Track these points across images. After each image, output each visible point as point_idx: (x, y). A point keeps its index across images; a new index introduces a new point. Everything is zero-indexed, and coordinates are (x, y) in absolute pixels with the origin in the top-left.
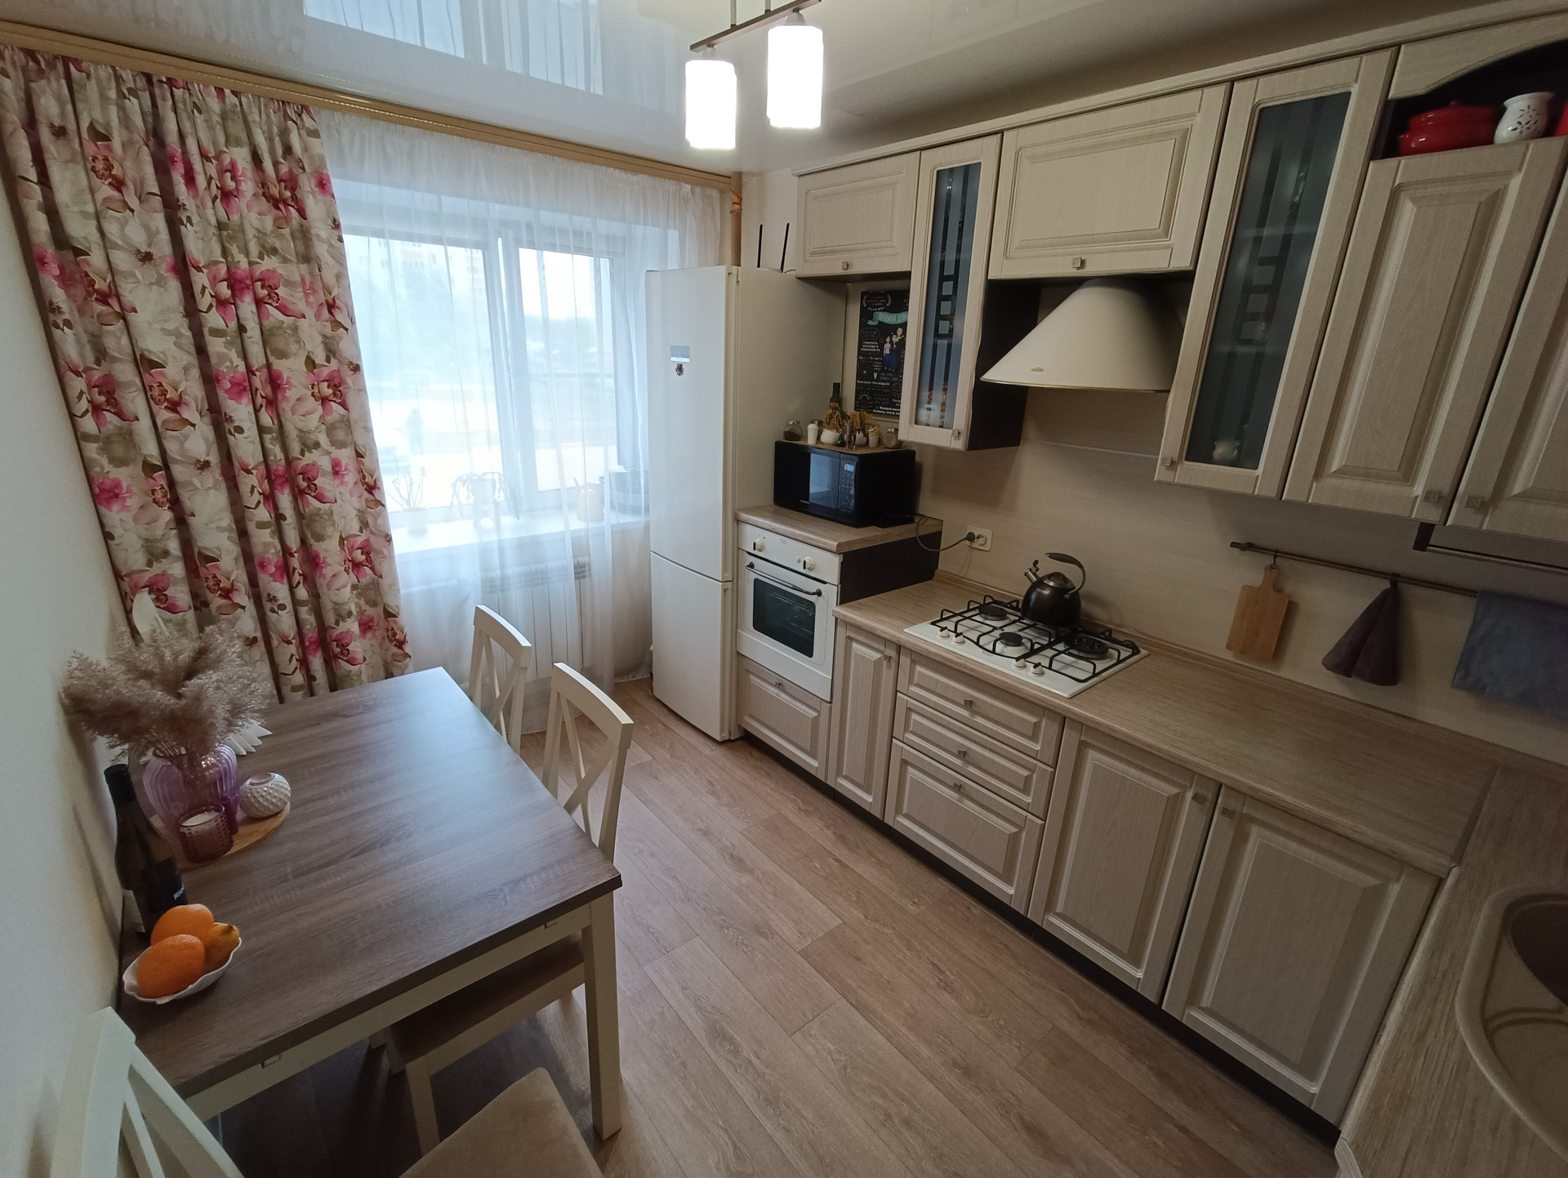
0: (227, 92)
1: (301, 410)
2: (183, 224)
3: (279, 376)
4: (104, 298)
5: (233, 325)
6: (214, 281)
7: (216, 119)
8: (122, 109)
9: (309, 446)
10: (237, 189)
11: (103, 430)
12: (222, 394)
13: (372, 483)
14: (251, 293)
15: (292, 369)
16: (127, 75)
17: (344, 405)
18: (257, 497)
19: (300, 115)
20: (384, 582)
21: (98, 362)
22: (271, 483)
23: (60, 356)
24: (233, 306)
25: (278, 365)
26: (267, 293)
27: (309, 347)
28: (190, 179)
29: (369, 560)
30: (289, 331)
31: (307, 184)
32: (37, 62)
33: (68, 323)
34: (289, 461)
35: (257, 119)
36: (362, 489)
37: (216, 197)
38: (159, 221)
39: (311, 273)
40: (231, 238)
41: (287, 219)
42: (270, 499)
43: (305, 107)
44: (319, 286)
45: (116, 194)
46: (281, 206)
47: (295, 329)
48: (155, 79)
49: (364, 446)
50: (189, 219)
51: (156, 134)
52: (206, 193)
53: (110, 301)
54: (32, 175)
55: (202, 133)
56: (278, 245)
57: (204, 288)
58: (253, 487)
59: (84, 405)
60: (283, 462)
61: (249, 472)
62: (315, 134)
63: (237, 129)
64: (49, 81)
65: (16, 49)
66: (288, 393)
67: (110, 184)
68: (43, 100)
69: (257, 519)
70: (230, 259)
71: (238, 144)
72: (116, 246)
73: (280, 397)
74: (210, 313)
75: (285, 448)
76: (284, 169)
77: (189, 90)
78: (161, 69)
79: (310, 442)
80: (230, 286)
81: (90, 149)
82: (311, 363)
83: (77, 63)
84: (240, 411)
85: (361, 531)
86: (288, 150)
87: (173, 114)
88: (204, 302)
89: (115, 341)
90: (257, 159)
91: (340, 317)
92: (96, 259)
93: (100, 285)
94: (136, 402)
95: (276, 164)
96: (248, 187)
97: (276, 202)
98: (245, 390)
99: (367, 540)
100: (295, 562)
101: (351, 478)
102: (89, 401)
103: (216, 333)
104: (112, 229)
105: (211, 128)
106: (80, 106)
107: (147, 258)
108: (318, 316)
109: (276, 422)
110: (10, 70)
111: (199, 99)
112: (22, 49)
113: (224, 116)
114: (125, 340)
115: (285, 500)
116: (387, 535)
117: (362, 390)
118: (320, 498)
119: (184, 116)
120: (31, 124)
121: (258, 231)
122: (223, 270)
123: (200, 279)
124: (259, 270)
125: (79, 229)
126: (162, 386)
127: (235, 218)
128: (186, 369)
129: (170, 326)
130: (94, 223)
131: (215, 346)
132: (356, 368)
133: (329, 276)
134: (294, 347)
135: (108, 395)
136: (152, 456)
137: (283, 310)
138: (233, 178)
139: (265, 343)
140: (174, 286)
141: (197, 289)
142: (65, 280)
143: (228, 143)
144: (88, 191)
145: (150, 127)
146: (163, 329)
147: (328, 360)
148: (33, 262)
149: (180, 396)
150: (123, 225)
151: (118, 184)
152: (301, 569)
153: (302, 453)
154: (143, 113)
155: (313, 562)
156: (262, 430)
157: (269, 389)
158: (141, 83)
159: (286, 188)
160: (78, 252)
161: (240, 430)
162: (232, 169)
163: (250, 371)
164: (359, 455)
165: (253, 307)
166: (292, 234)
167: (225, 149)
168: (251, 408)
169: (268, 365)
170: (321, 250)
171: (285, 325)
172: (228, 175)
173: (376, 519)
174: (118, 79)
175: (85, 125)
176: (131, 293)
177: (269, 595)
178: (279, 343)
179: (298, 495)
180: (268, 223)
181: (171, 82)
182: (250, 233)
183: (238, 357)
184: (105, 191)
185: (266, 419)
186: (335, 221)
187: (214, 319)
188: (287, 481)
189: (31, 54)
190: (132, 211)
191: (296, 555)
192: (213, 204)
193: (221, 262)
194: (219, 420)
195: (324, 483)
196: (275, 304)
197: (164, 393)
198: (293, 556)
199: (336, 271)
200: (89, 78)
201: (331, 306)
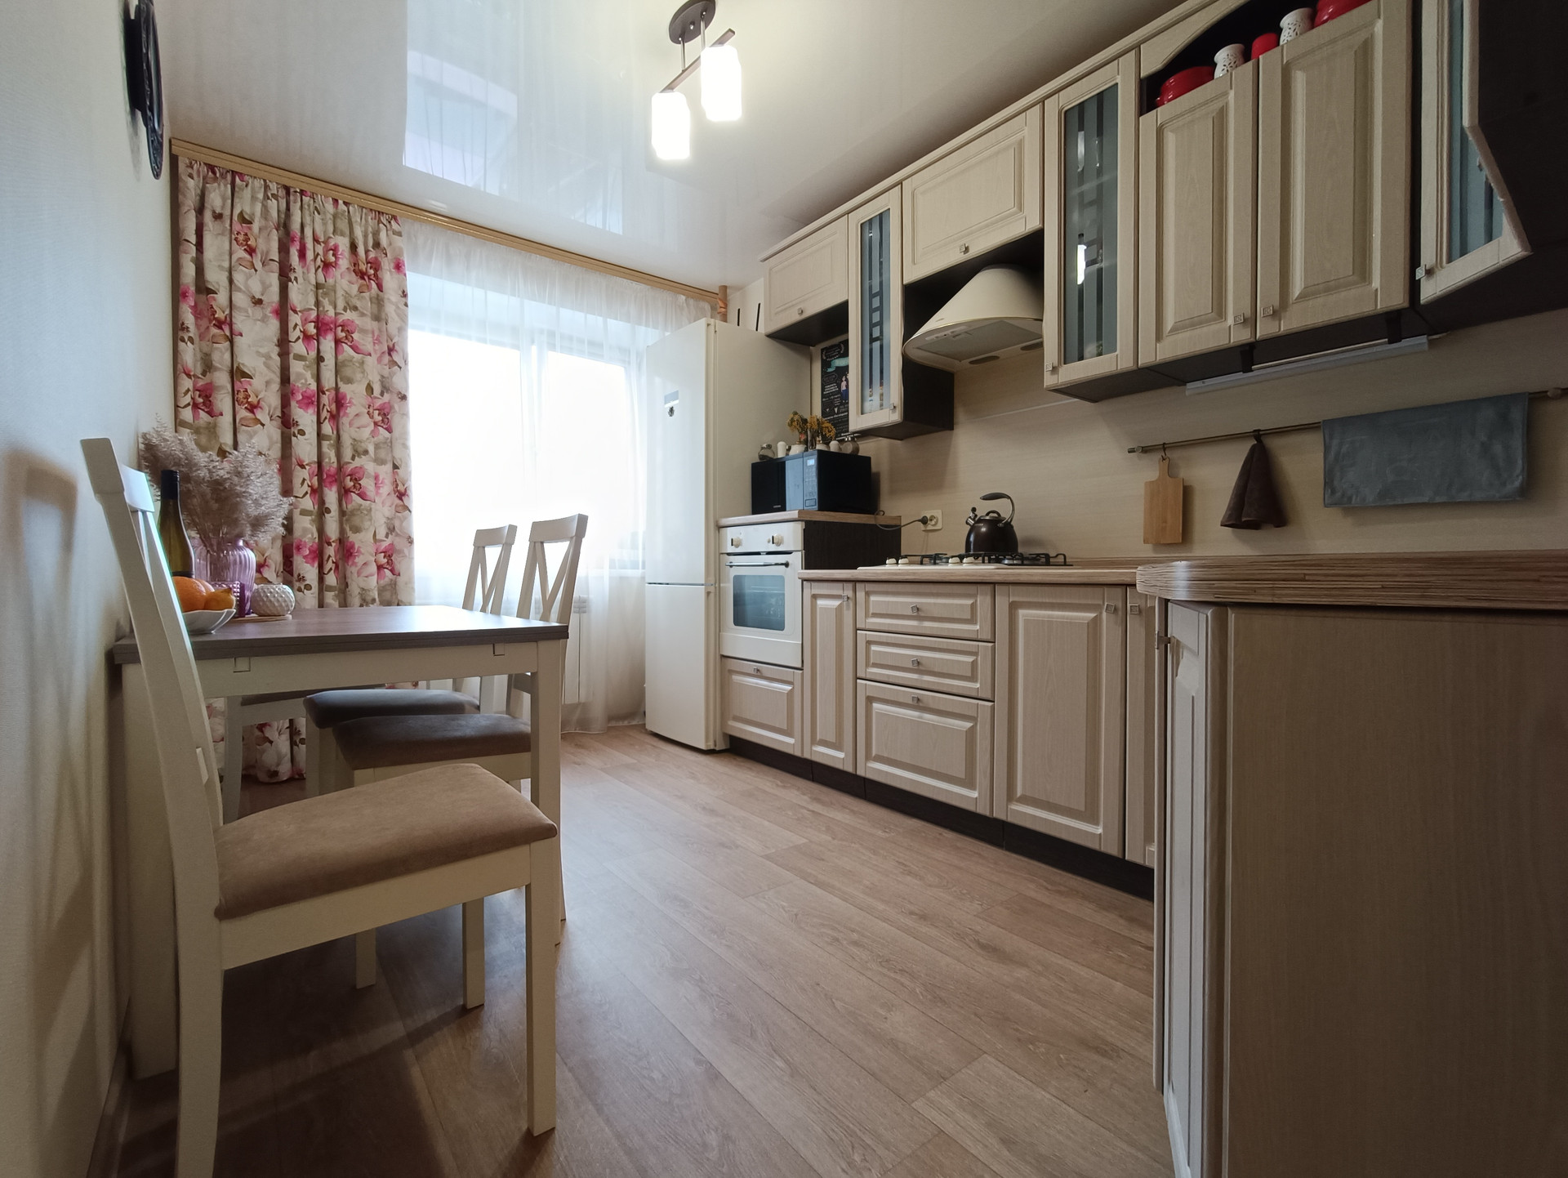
0: (341, 202)
1: (357, 423)
2: (291, 281)
3: (344, 397)
4: (219, 324)
5: (313, 354)
6: (305, 321)
7: (329, 216)
8: (265, 208)
9: (358, 452)
10: (336, 262)
11: (196, 422)
12: (293, 404)
13: (403, 491)
14: (333, 334)
15: (354, 393)
16: (274, 187)
17: (389, 430)
18: (306, 488)
19: (390, 222)
20: (401, 580)
21: (204, 374)
22: (320, 481)
23: (179, 361)
24: (315, 341)
25: (344, 388)
26: (344, 335)
27: (370, 378)
28: (302, 254)
29: (390, 562)
30: (357, 364)
31: (387, 265)
32: (214, 173)
33: (191, 339)
34: (340, 467)
35: (359, 220)
36: (394, 497)
37: (319, 267)
38: (274, 280)
39: (380, 331)
40: (326, 294)
41: (369, 288)
42: (317, 492)
43: (394, 218)
44: (384, 338)
45: (247, 256)
46: (366, 278)
47: (362, 363)
48: (292, 190)
49: (401, 460)
50: (296, 279)
51: (284, 225)
52: (312, 263)
53: (223, 326)
54: (193, 239)
55: (319, 225)
56: (358, 304)
57: (296, 325)
58: (304, 480)
59: (188, 399)
60: (335, 465)
61: (303, 467)
62: (399, 234)
63: (343, 225)
64: (219, 185)
65: (202, 164)
66: (349, 410)
67: (245, 249)
68: (212, 195)
69: (303, 507)
70: (321, 309)
71: (342, 234)
72: (239, 290)
73: (341, 414)
74: (297, 343)
75: (339, 455)
76: (372, 255)
77: (314, 199)
78: (297, 184)
79: (360, 450)
80: (316, 327)
81: (237, 227)
82: (370, 389)
83: (241, 175)
84: (305, 418)
85: (387, 536)
86: (377, 245)
87: (300, 212)
88: (294, 334)
89: (221, 356)
90: (353, 247)
91: (396, 357)
92: (221, 298)
93: (220, 315)
94: (223, 402)
95: (367, 252)
96: (344, 263)
97: (362, 275)
98: (312, 403)
99: (392, 545)
100: (331, 551)
101: (387, 489)
102: (192, 398)
103: (299, 357)
104: (239, 278)
105: (325, 224)
106: (236, 200)
107: (258, 302)
108: (379, 360)
109: (335, 432)
110: (195, 176)
111: (319, 205)
112: (205, 164)
113: (335, 216)
114: (227, 356)
115: (331, 496)
116: (410, 537)
117: (405, 415)
118: (362, 496)
119: (307, 213)
120: (200, 211)
121: (347, 293)
122: (314, 315)
123: (294, 319)
124: (341, 319)
125: (215, 276)
126: (247, 391)
127: (331, 281)
128: (269, 383)
129: (263, 351)
130: (227, 274)
131: (296, 367)
132: (404, 398)
133: (392, 328)
134: (359, 376)
135: (205, 399)
136: (226, 444)
137: (355, 349)
138: (334, 255)
139: (337, 372)
140: (274, 324)
141: (291, 325)
142: (195, 310)
143: (334, 232)
144: (228, 253)
145: (282, 221)
146: (258, 352)
147: (382, 394)
148: (177, 294)
149: (259, 402)
150: (248, 277)
151: (251, 251)
152: (335, 557)
153: (353, 458)
154: (279, 211)
155: (347, 551)
156: (320, 437)
157: (334, 406)
158: (282, 193)
159: (371, 268)
160: (210, 291)
161: (302, 433)
162: (335, 250)
163: (320, 390)
164: (395, 467)
165: (333, 345)
166: (371, 299)
167: (332, 236)
168: (315, 418)
169: (337, 389)
170: (390, 309)
171: (354, 359)
172: (331, 252)
173: (402, 522)
174: (266, 187)
175: (237, 212)
176: (240, 322)
177: (299, 575)
178: (347, 372)
179: (344, 493)
180: (354, 289)
181: (302, 193)
182: (340, 293)
183: (312, 377)
184: (240, 253)
185: (327, 428)
186: (404, 292)
187: (299, 348)
188: (336, 480)
189: (211, 168)
190: (256, 271)
191: (333, 544)
192: (316, 271)
193: (312, 309)
194: (287, 422)
195: (367, 484)
196: (349, 344)
197: (247, 397)
198: (331, 545)
199: (399, 325)
200: (247, 186)
201: (391, 350)
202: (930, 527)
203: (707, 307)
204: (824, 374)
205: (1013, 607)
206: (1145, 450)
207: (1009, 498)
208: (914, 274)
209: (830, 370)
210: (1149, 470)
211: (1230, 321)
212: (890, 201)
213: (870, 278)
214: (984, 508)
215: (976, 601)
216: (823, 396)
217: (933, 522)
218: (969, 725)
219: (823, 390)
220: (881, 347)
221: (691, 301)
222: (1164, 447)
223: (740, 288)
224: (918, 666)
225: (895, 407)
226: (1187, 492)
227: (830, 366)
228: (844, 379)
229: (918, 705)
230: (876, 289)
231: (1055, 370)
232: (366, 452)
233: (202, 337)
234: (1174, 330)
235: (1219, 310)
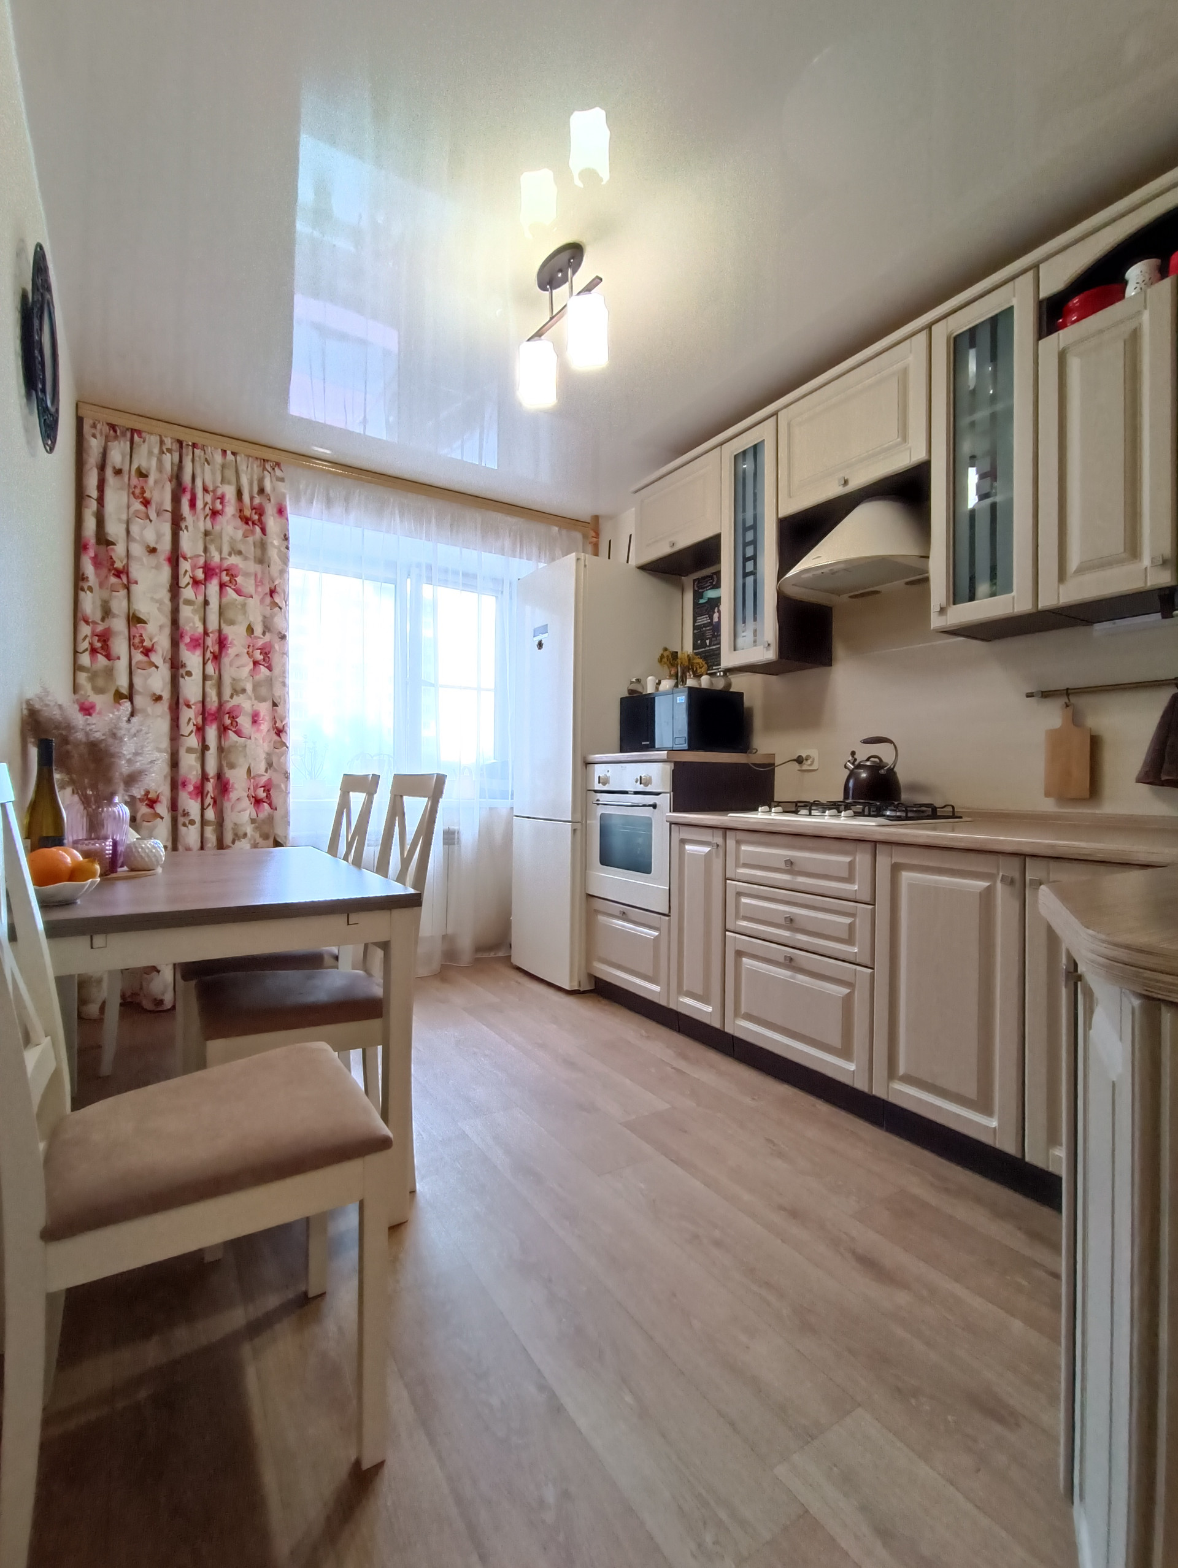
0: (229, 452)
1: (239, 662)
2: (181, 529)
3: (226, 639)
4: (118, 574)
5: (201, 598)
6: (194, 567)
7: (218, 467)
8: (160, 461)
9: (238, 691)
10: (222, 510)
11: (94, 666)
12: (182, 647)
13: (281, 727)
14: (218, 578)
15: (236, 634)
16: (168, 442)
17: (270, 668)
18: (191, 727)
19: (273, 469)
20: (277, 814)
21: (103, 620)
22: (204, 720)
23: (79, 609)
24: (203, 586)
25: (227, 630)
26: (227, 578)
27: (251, 619)
28: (193, 504)
29: (268, 796)
30: (239, 607)
31: (270, 510)
32: (115, 431)
33: (90, 589)
34: (221, 705)
35: (245, 468)
36: (273, 733)
37: (207, 515)
38: (167, 529)
39: (263, 573)
40: (212, 541)
41: (253, 532)
42: (200, 730)
43: (278, 464)
44: (266, 582)
45: (142, 508)
46: (250, 523)
47: (244, 605)
48: (184, 444)
49: (280, 697)
50: (186, 527)
51: (177, 477)
52: (202, 512)
53: (121, 575)
54: (94, 494)
55: (208, 475)
56: (242, 548)
57: (186, 571)
58: (190, 719)
59: (85, 645)
60: (216, 704)
61: (189, 706)
62: (282, 480)
63: (230, 474)
64: (120, 444)
65: (105, 423)
66: (230, 651)
67: (141, 502)
68: (113, 453)
69: (188, 746)
70: (208, 554)
71: (229, 483)
72: (134, 540)
73: (223, 654)
74: (187, 588)
75: (220, 694)
76: (257, 501)
77: (204, 450)
78: (189, 437)
79: (238, 688)
80: (205, 573)
81: (135, 481)
82: (250, 630)
83: (139, 432)
84: (192, 660)
85: (266, 771)
86: (261, 491)
87: (191, 464)
88: (184, 580)
89: (119, 604)
90: (239, 494)
91: (277, 599)
92: (119, 550)
93: (119, 565)
94: (120, 646)
95: (252, 498)
96: (230, 509)
97: (246, 520)
98: (199, 645)
99: (270, 779)
100: (210, 787)
101: (265, 726)
102: (90, 643)
103: (188, 602)
104: (135, 529)
105: (213, 473)
106: (134, 456)
107: (153, 551)
108: (262, 601)
109: (217, 672)
110: (98, 436)
111: (209, 457)
112: (108, 424)
113: (223, 466)
114: (125, 603)
115: (212, 732)
116: (287, 772)
117: (285, 654)
118: (238, 733)
119: (197, 465)
120: (102, 468)
121: (231, 538)
122: (201, 561)
123: (185, 566)
124: (226, 564)
125: (115, 529)
126: (142, 636)
127: (217, 528)
128: (161, 627)
129: (157, 596)
130: (124, 526)
131: (186, 612)
132: (283, 637)
133: (274, 570)
134: (240, 618)
135: (103, 644)
136: (122, 686)
137: (238, 592)
138: (221, 503)
139: (221, 614)
140: (166, 571)
141: (181, 572)
142: (97, 562)
143: (223, 482)
144: (126, 506)
145: (175, 473)
146: (151, 598)
147: (264, 634)
148: (80, 546)
149: (153, 645)
150: (144, 528)
151: (146, 503)
152: (213, 793)
153: (232, 697)
154: (172, 463)
155: (223, 787)
156: (205, 678)
157: (216, 648)
158: (176, 446)
159: (256, 513)
160: (110, 543)
161: (189, 674)
162: (222, 498)
163: (206, 633)
164: (275, 705)
165: (217, 588)
166: (254, 543)
167: (220, 485)
168: (200, 659)
169: (220, 631)
170: (273, 554)
171: (237, 602)
172: (219, 501)
173: (280, 758)
174: (162, 442)
175: (135, 467)
176: (136, 572)
177: (184, 811)
178: (230, 614)
179: (223, 730)
180: (239, 534)
181: (194, 445)
182: (226, 539)
183: (200, 620)
184: (137, 506)
185: (210, 669)
186: (285, 535)
187: (188, 593)
188: (216, 719)
189: (113, 427)
190: (151, 521)
191: (212, 780)
192: (205, 518)
193: (202, 556)
194: (176, 666)
195: (244, 721)
196: (233, 587)
197: (142, 641)
198: (209, 781)
199: (280, 568)
200: (144, 442)
201: (272, 592)
202: (805, 767)
203: (578, 536)
204: (696, 605)
205: (896, 868)
206: (1046, 695)
207: (891, 742)
208: (790, 508)
209: (701, 601)
210: (1052, 716)
211: (1146, 561)
212: (764, 433)
213: (744, 511)
214: (864, 753)
215: (855, 859)
216: (695, 628)
217: (809, 762)
218: (846, 991)
219: (695, 621)
220: (755, 581)
221: (564, 532)
222: (1068, 692)
223: (612, 517)
224: (790, 923)
225: (769, 645)
226: (1095, 743)
227: (702, 598)
228: (716, 610)
229: (790, 963)
230: (750, 522)
231: (942, 611)
232: (244, 691)
233: (101, 585)
234: (1080, 571)
235: (1133, 550)
